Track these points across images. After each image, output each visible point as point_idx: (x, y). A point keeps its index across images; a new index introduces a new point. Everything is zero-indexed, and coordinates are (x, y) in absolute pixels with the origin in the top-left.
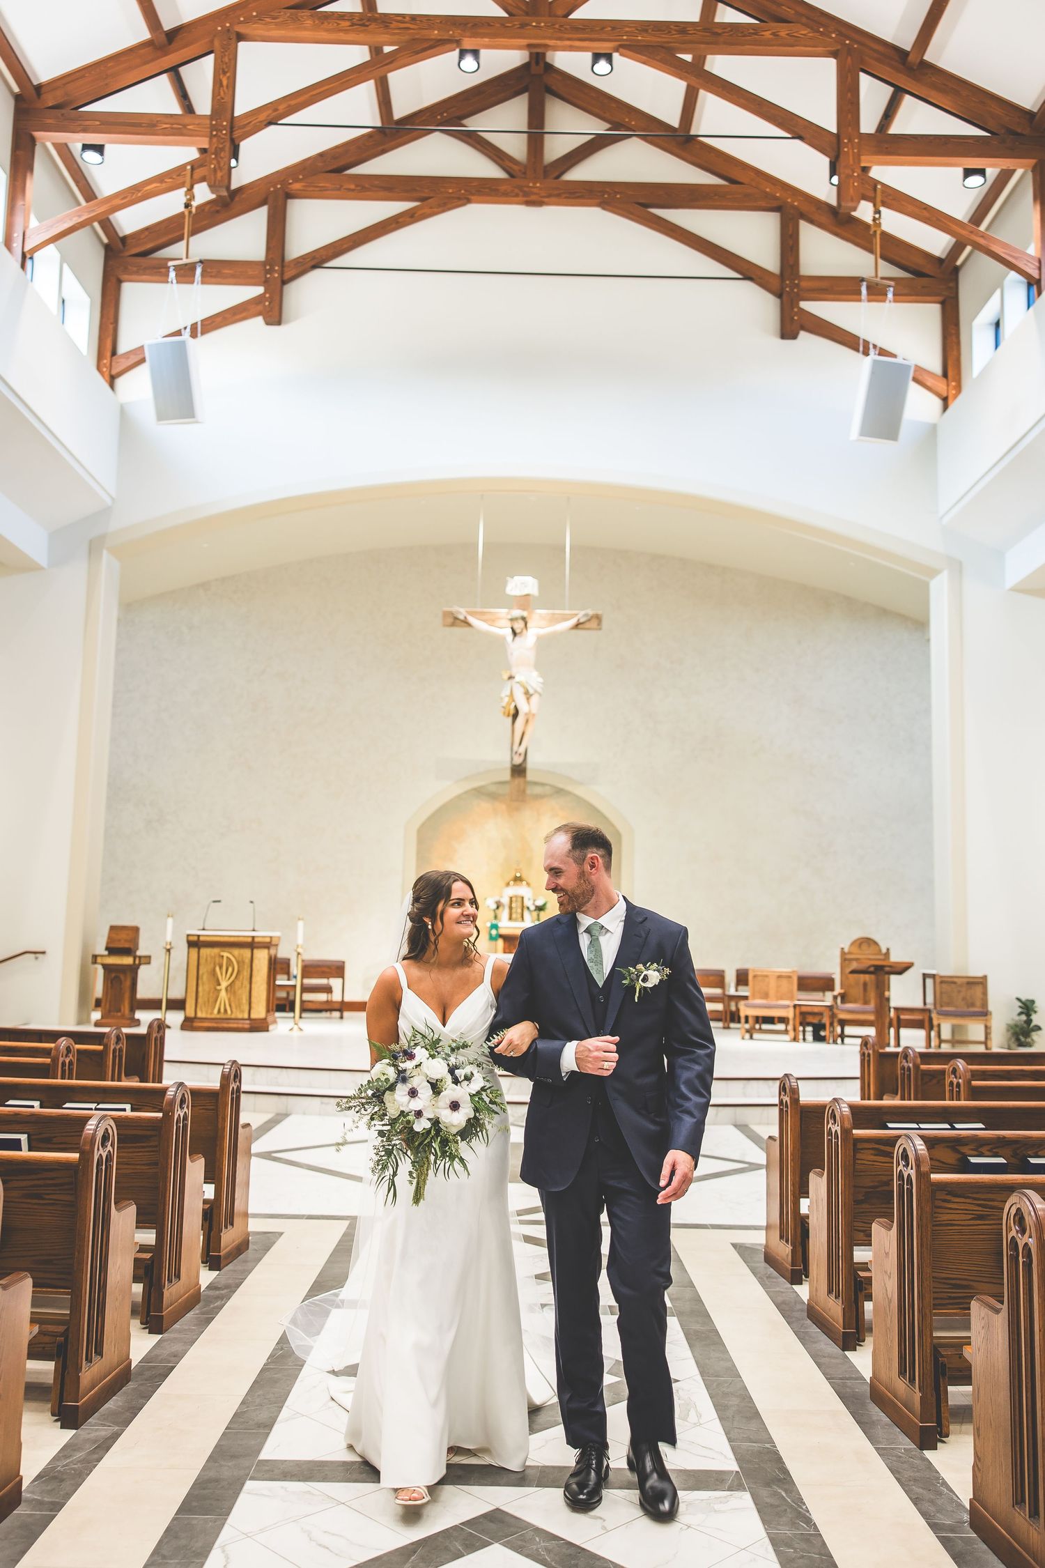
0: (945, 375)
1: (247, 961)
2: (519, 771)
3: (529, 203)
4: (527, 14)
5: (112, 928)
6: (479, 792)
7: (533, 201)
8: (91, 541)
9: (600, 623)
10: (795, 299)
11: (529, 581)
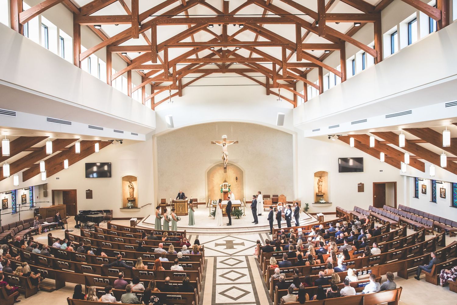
0: (294, 101)
1: (184, 204)
2: (225, 168)
4: (222, 57)
5: (162, 199)
7: (224, 72)
8: (153, 136)
9: (238, 143)
10: (268, 88)
11: (225, 136)
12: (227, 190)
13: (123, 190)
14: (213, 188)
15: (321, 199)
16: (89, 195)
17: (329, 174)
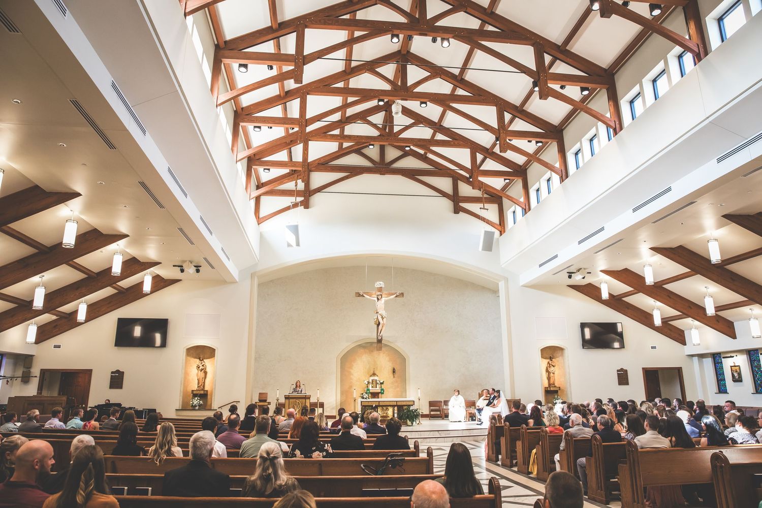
0: (500, 225)
1: (304, 403)
2: (380, 341)
3: (381, 174)
5: (260, 393)
6: (360, 346)
7: (382, 173)
8: (252, 274)
9: (403, 295)
10: (457, 203)
11: (382, 283)
12: (378, 389)
13: (186, 374)
14: (351, 387)
15: (556, 396)
16: (117, 380)
17: (566, 353)
